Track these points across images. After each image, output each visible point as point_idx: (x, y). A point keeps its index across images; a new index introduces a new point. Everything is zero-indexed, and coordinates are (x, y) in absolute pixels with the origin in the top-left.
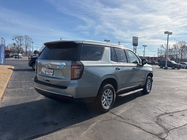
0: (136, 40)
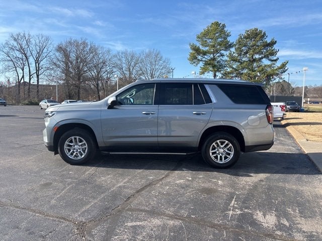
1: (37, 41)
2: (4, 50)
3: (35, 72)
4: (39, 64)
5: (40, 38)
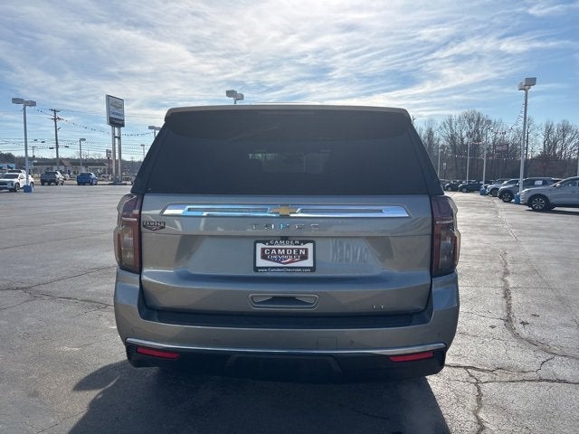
0: (118, 108)
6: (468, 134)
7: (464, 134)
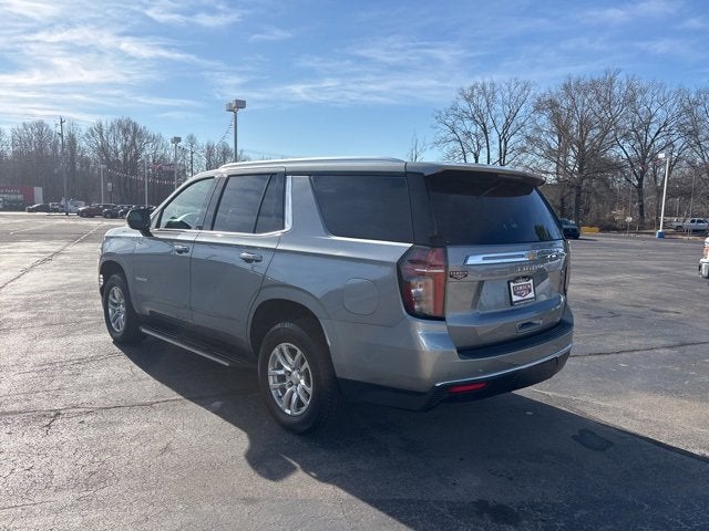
1: (507, 94)
2: (447, 121)
3: (498, 158)
4: (506, 144)
5: (513, 87)
6: (124, 147)
7: (119, 147)
